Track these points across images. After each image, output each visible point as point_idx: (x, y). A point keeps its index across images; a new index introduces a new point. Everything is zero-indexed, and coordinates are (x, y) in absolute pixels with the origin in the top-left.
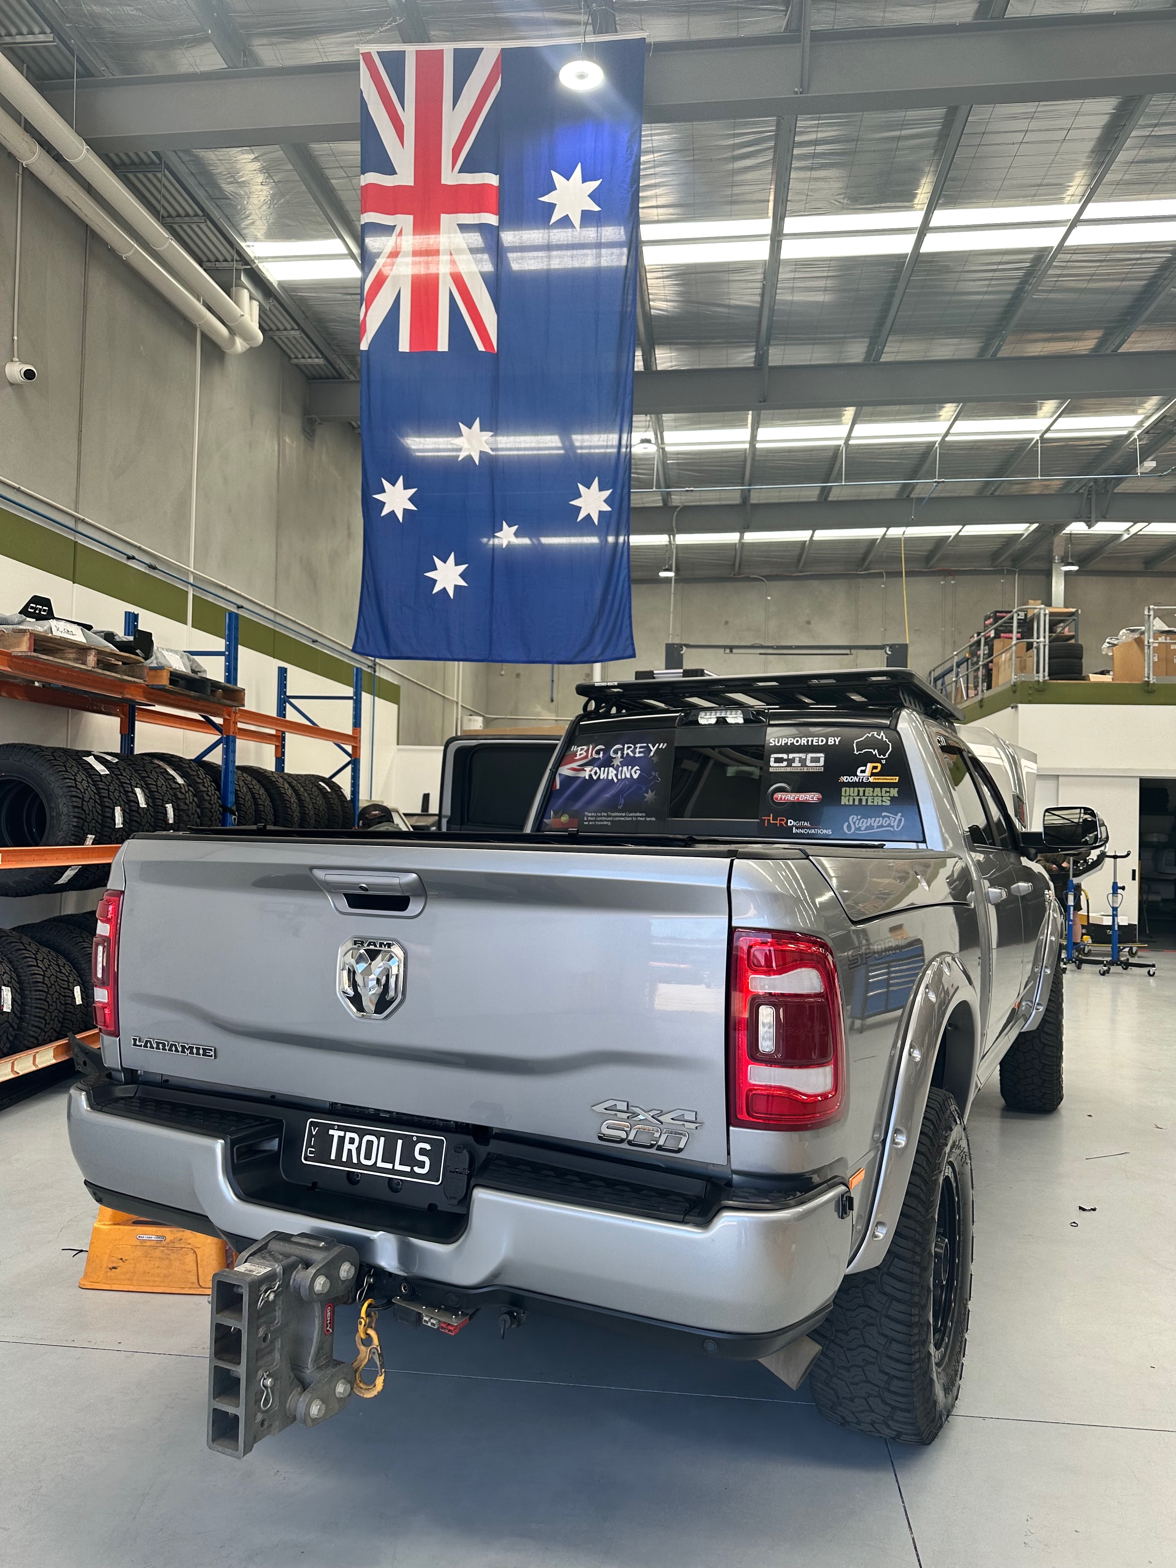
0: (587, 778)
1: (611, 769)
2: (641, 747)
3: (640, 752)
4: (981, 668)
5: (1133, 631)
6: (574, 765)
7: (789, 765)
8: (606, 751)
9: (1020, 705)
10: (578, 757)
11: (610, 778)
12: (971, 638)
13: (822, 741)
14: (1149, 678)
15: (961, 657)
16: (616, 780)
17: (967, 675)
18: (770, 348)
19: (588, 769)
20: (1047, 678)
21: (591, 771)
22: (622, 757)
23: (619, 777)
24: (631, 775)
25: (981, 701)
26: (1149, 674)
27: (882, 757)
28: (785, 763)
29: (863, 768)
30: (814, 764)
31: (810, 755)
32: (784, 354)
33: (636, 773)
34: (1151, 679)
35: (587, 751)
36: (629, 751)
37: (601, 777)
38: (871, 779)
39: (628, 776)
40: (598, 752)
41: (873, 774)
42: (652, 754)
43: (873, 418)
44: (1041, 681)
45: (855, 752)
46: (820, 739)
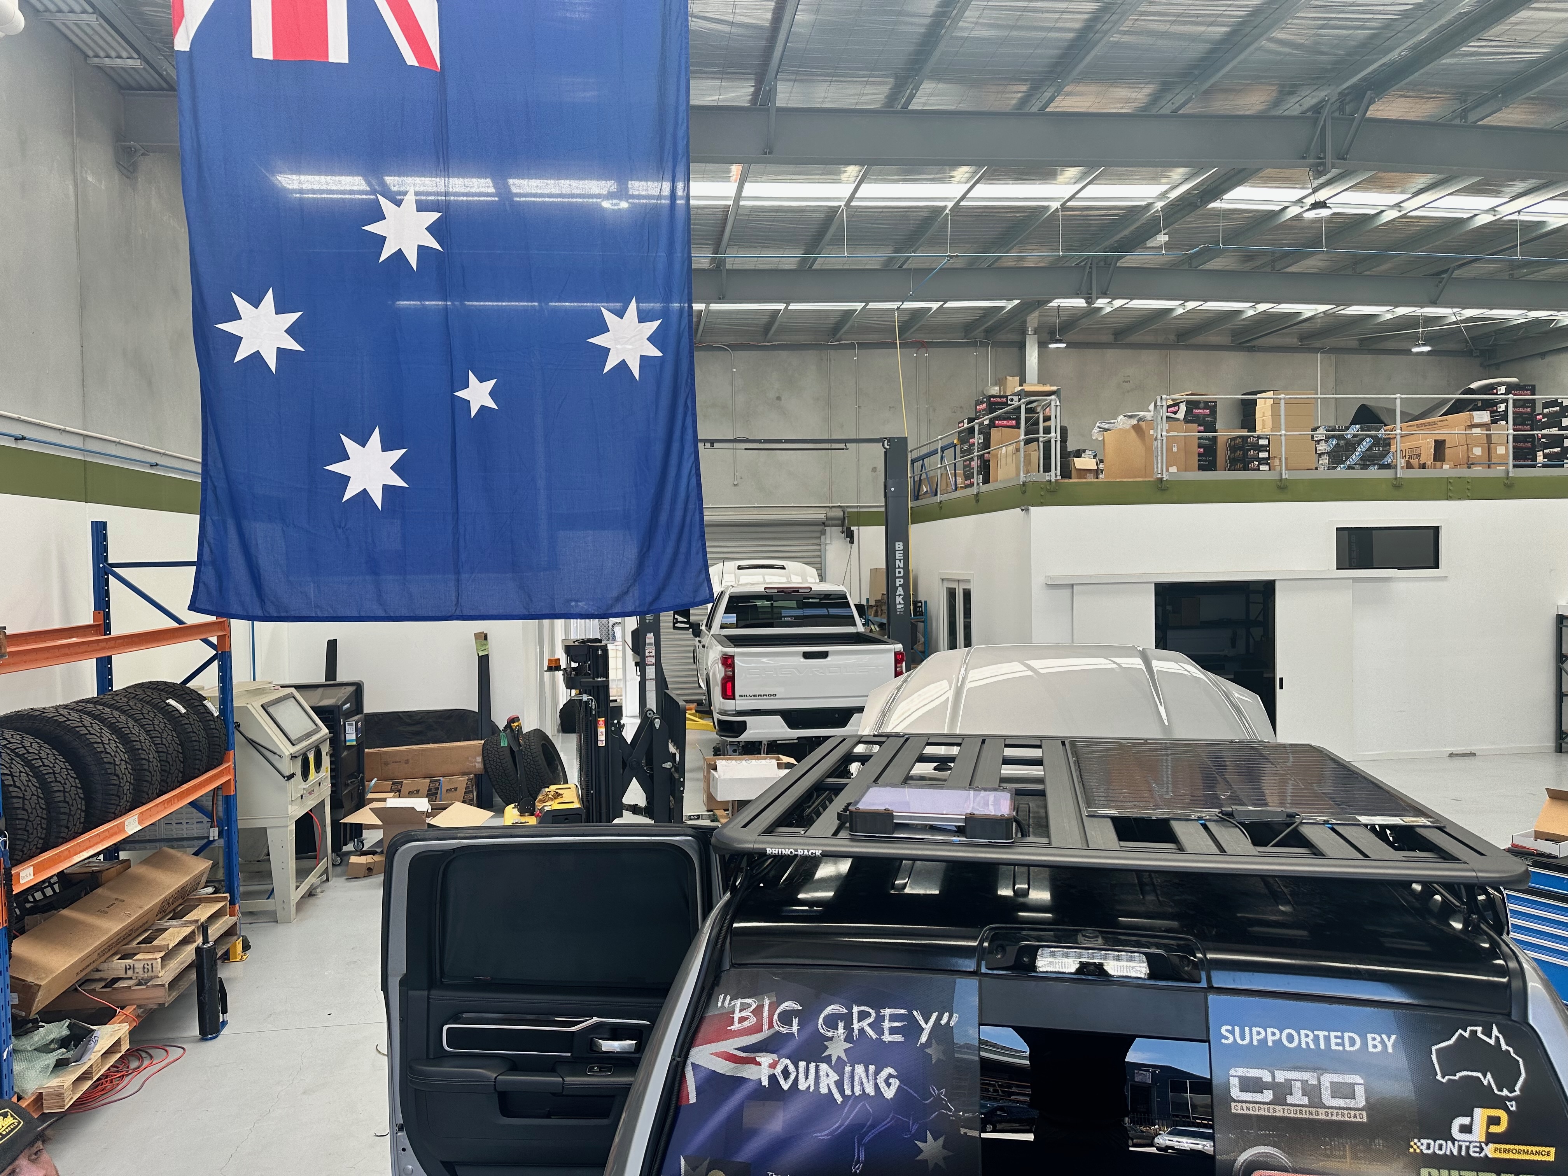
0: (765, 1082)
1: (824, 1067)
2: (893, 1018)
3: (893, 1031)
4: (976, 459)
5: (1131, 417)
6: (730, 1045)
7: (1276, 1102)
8: (807, 1016)
9: (1032, 508)
10: (736, 1026)
11: (824, 1090)
12: (959, 423)
13: (1352, 1042)
14: (1162, 475)
15: (946, 442)
16: (839, 1099)
17: (955, 464)
18: (779, 83)
19: (766, 1059)
20: (1059, 477)
21: (773, 1066)
22: (849, 1039)
23: (848, 1092)
24: (877, 1086)
25: (978, 493)
26: (1162, 471)
27: (1505, 1092)
28: (1268, 1095)
29: (1466, 1121)
30: (1341, 1102)
31: (1327, 1079)
32: (791, 93)
33: (889, 1085)
34: (1164, 476)
35: (758, 1012)
36: (865, 1024)
37: (802, 1086)
38: (1490, 1151)
39: (870, 1090)
40: (786, 1018)
41: (1491, 1138)
42: (924, 1038)
43: (881, 178)
44: (1053, 480)
45: (1439, 1077)
46: (1346, 1035)
